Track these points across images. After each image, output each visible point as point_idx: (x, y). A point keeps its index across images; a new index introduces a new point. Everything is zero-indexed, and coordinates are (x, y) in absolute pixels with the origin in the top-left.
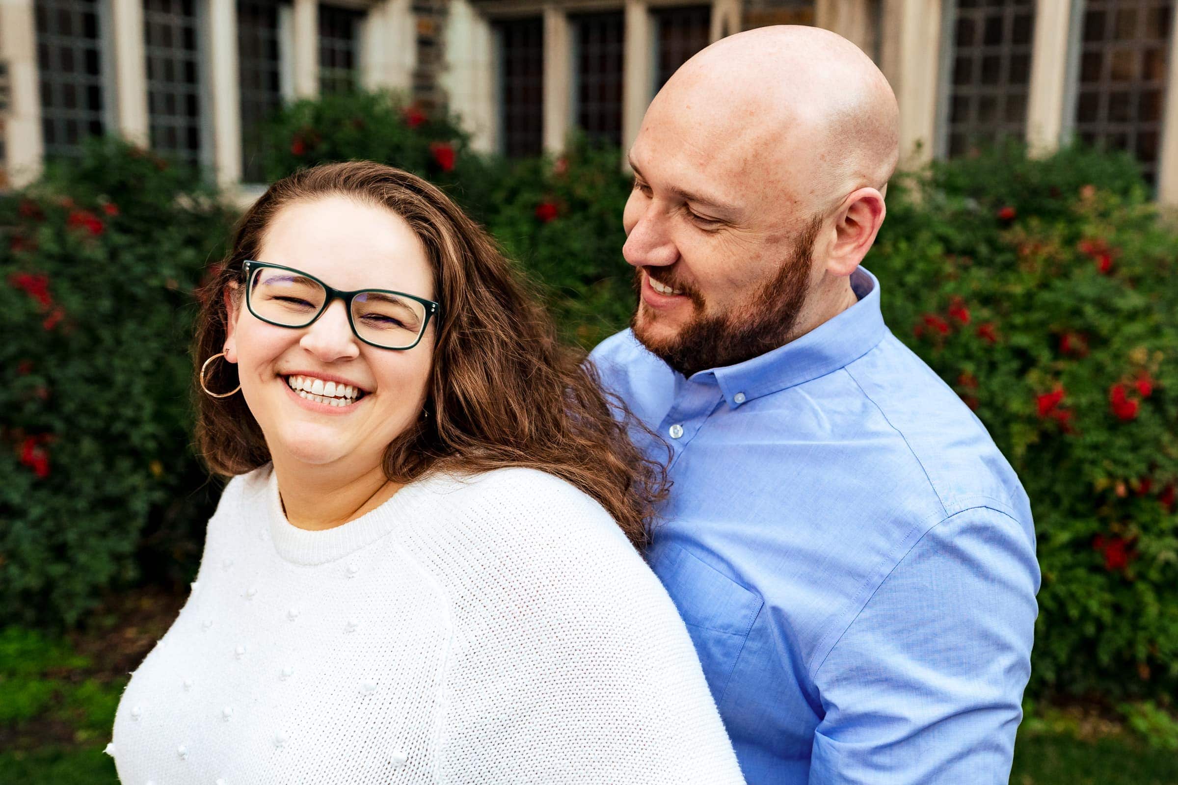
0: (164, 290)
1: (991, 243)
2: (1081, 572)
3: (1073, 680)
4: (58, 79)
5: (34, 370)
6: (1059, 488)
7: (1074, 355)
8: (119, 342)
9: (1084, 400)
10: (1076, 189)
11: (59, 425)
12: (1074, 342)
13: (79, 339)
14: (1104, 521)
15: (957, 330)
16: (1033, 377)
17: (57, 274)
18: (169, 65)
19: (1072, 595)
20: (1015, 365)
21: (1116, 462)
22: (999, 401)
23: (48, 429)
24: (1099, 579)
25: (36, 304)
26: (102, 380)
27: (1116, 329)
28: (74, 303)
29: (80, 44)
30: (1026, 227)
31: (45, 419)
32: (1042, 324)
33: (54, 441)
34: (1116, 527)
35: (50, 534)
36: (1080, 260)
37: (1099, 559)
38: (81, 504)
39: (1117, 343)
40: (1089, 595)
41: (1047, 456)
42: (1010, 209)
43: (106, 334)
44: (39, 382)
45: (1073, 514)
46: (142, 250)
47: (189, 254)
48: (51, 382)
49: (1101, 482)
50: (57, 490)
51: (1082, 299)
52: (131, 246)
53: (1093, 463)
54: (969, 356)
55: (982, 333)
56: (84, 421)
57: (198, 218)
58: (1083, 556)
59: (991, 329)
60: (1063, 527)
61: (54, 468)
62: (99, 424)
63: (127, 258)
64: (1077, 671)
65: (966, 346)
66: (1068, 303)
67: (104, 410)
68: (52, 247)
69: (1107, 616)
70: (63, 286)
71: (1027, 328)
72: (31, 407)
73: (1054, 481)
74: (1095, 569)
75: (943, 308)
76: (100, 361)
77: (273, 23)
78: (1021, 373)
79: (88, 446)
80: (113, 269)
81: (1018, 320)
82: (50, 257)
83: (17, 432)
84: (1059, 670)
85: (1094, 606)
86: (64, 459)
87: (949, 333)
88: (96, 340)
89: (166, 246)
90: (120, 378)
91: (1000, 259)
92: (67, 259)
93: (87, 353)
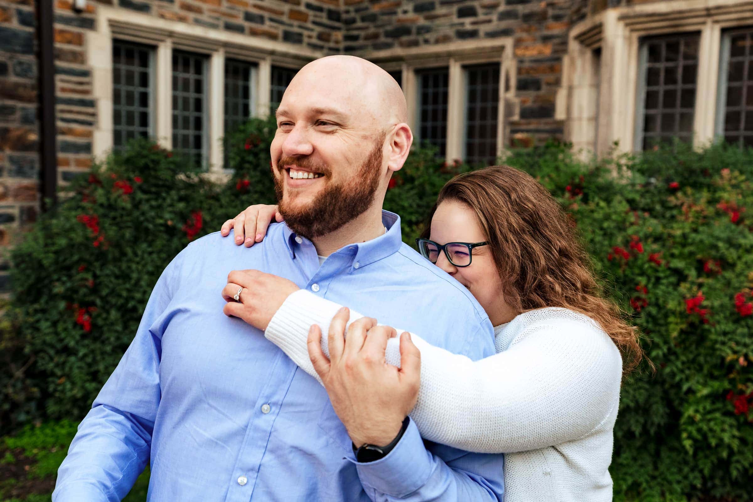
0: (165, 225)
1: (663, 204)
2: (717, 415)
3: (714, 486)
4: (124, 108)
5: (87, 270)
6: (701, 359)
7: (711, 274)
8: (136, 254)
9: (717, 303)
10: (718, 171)
11: (98, 302)
12: (711, 265)
13: (112, 253)
14: (732, 382)
15: (636, 258)
16: (683, 288)
17: (105, 216)
18: (186, 101)
19: (711, 430)
20: (673, 279)
21: (738, 343)
22: (661, 301)
23: (93, 304)
24: (729, 420)
25: (90, 232)
26: (125, 276)
27: (739, 258)
28: (112, 232)
29: (138, 90)
30: (685, 194)
31: (91, 298)
32: (691, 254)
33: (95, 311)
34: (740, 386)
35: (89, 365)
36: (718, 214)
37: (730, 407)
38: (108, 348)
39: (740, 266)
40: (723, 430)
41: (693, 338)
42: (675, 183)
43: (129, 251)
44: (89, 276)
45: (712, 377)
46: (154, 203)
47: (181, 205)
48: (95, 276)
49: (730, 357)
50: (95, 339)
51: (718, 239)
52: (148, 201)
53: (723, 343)
54: (642, 274)
55: (652, 259)
56: (113, 300)
57: (189, 186)
58: (719, 405)
59: (657, 257)
60: (705, 385)
61: (94, 326)
62: (121, 301)
63: (145, 207)
64: (717, 482)
65: (641, 268)
66: (708, 241)
67: (124, 294)
68: (103, 200)
69: (735, 444)
70: (107, 223)
71: (681, 256)
72: (83, 291)
73: (699, 355)
74: (727, 414)
75: (627, 243)
76: (124, 266)
77: (246, 77)
78: (676, 285)
79: (114, 314)
80: (136, 213)
81: (676, 251)
82: (102, 205)
83: (76, 305)
84: (704, 479)
85: (726, 437)
86: (100, 322)
87: (631, 259)
88: (123, 254)
89: (168, 201)
90: (135, 275)
91: (668, 214)
92: (111, 207)
93: (116, 260)
